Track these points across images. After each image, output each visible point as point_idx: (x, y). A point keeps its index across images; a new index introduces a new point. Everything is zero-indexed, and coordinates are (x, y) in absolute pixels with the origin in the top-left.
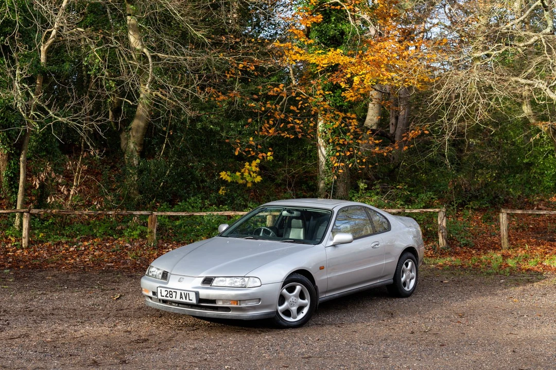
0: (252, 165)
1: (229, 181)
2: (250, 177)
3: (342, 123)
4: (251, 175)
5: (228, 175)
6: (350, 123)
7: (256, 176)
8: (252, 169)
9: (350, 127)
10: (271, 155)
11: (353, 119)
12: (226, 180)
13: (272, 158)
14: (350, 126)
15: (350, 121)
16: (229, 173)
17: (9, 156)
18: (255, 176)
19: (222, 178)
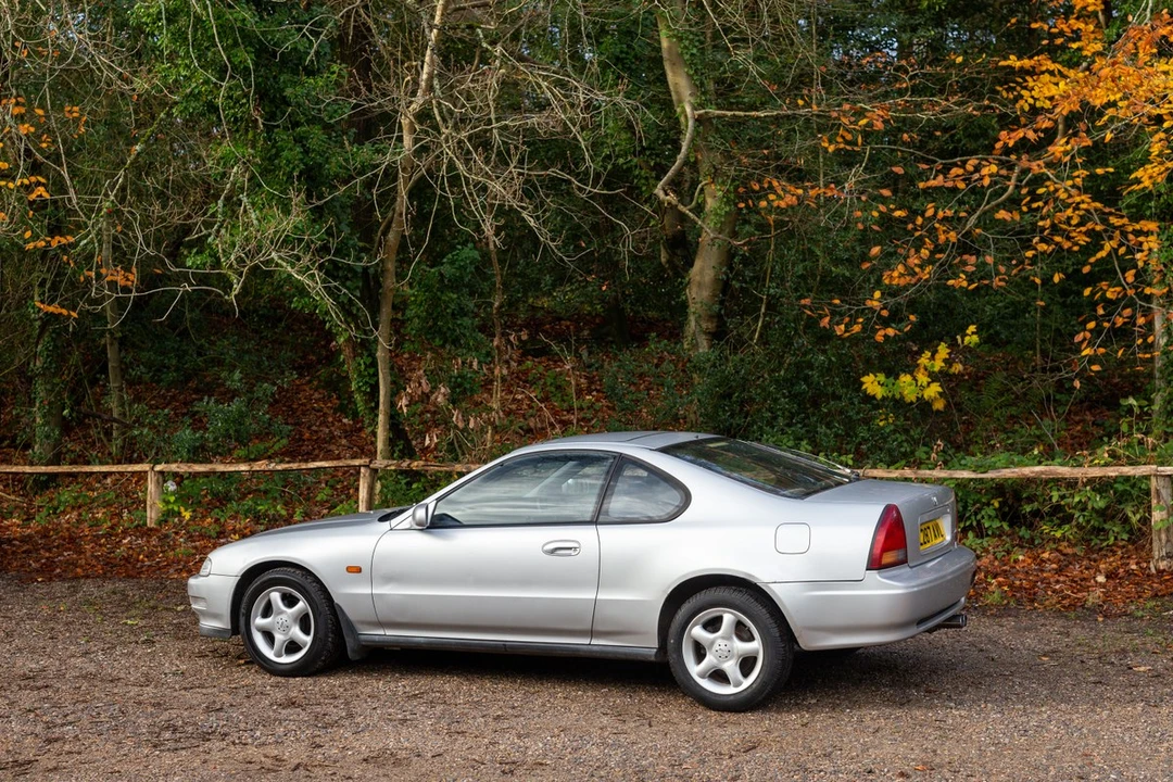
0: (937, 356)
1: (879, 396)
2: (913, 387)
3: (1121, 245)
4: (916, 381)
5: (879, 382)
6: (1141, 244)
7: (929, 384)
8: (933, 366)
9: (1138, 256)
10: (973, 333)
11: (1147, 234)
12: (872, 394)
13: (975, 338)
14: (1139, 251)
15: (1141, 239)
16: (881, 377)
17: (354, 350)
18: (925, 384)
19: (866, 389)
